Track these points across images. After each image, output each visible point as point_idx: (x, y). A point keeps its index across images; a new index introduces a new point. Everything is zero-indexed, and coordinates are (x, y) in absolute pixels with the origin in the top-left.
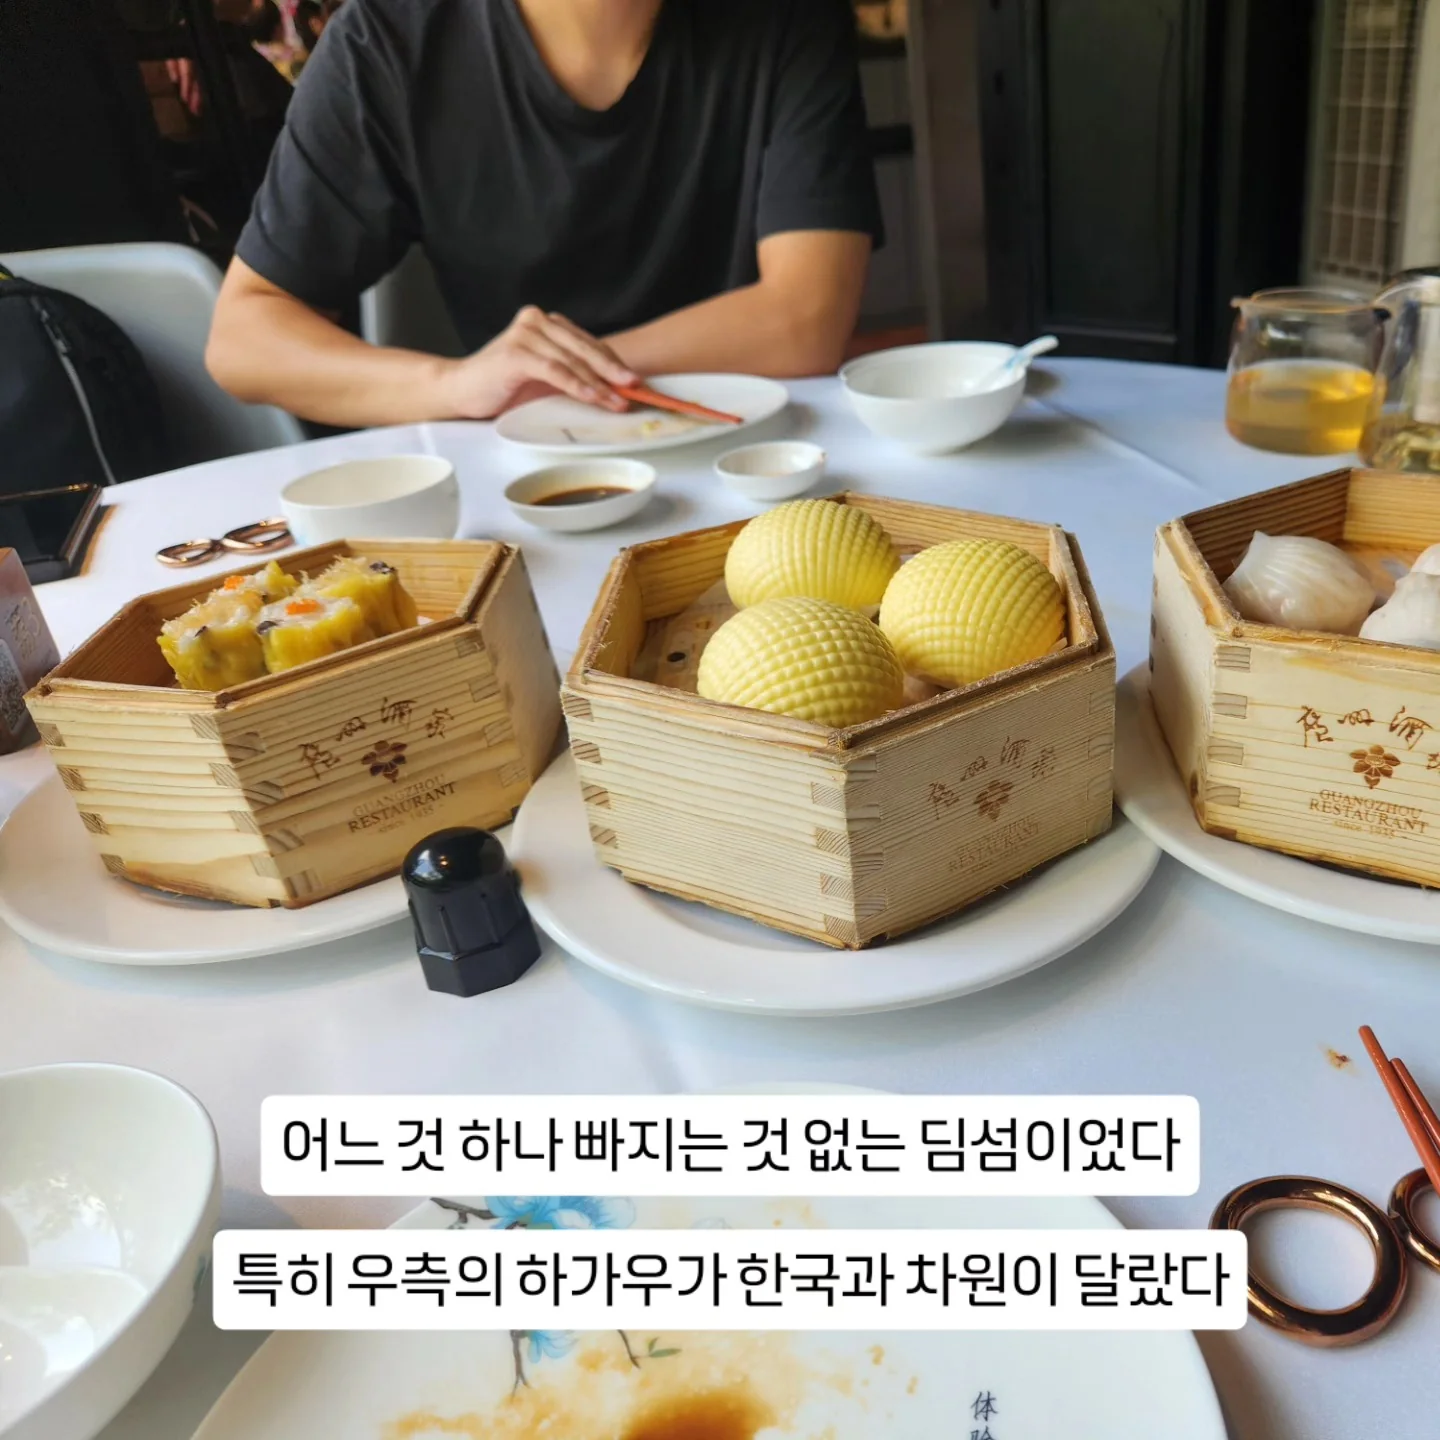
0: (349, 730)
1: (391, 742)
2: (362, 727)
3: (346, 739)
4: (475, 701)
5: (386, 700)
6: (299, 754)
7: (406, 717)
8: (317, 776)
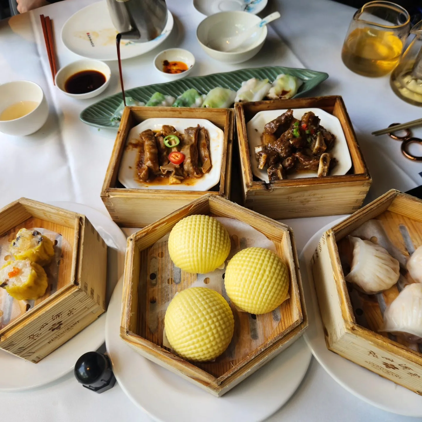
0: (43, 327)
1: (57, 323)
2: (47, 324)
3: (42, 329)
4: (82, 303)
5: (53, 316)
6: (29, 338)
7: (60, 317)
8: (35, 339)
